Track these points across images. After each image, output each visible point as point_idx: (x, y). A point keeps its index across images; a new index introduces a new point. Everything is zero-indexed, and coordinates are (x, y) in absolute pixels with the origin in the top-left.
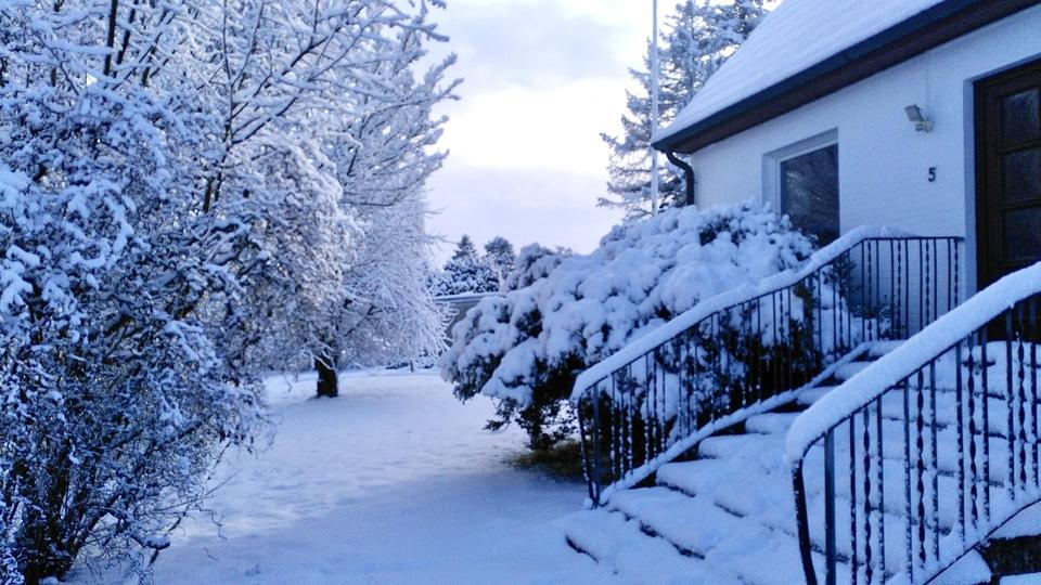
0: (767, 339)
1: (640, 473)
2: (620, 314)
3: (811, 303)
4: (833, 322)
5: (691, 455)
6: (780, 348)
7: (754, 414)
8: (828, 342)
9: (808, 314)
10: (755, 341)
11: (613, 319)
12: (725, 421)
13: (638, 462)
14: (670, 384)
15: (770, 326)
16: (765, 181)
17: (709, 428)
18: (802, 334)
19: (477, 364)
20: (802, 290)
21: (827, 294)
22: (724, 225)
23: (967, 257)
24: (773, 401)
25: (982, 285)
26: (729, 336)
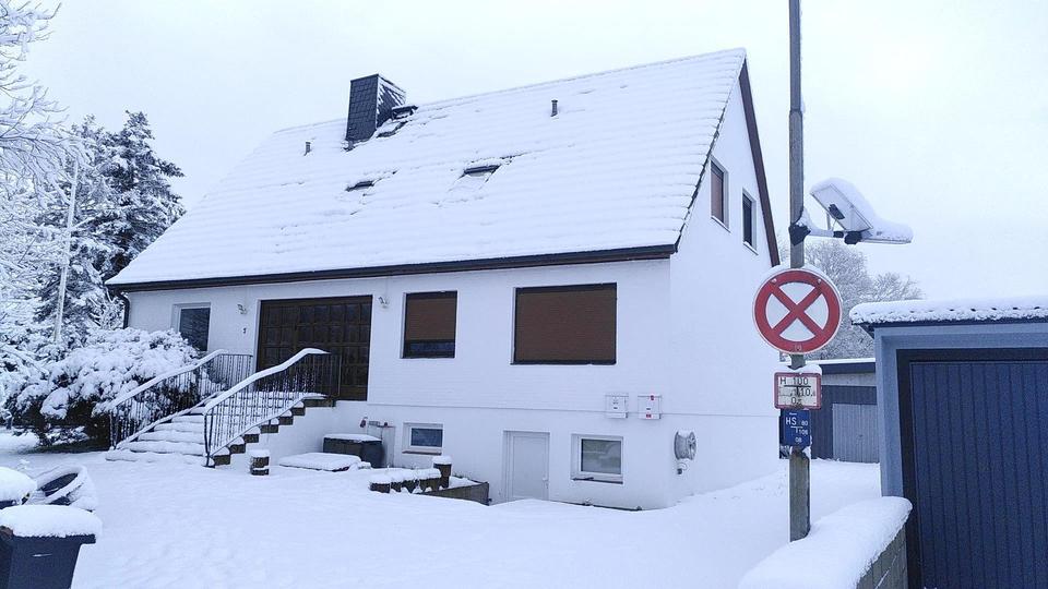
0: (181, 390)
1: (132, 437)
2: (118, 378)
3: (199, 377)
4: (205, 384)
5: (152, 430)
6: (185, 394)
7: (176, 416)
8: (203, 392)
9: (197, 382)
10: (176, 391)
11: (115, 380)
12: (165, 419)
13: (131, 434)
14: (144, 407)
15: (182, 385)
16: (173, 315)
17: (158, 421)
18: (193, 387)
19: (28, 400)
20: (196, 372)
21: (204, 374)
22: (161, 341)
23: (253, 361)
24: (182, 412)
25: (257, 371)
26: (165, 388)
